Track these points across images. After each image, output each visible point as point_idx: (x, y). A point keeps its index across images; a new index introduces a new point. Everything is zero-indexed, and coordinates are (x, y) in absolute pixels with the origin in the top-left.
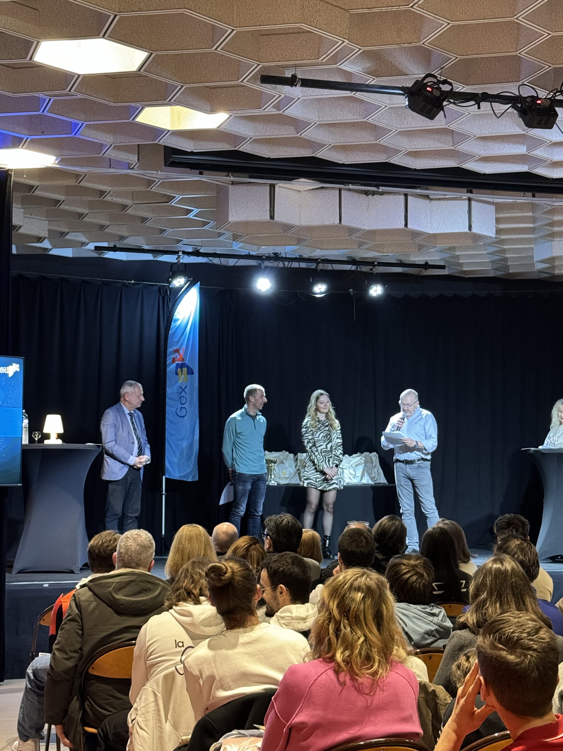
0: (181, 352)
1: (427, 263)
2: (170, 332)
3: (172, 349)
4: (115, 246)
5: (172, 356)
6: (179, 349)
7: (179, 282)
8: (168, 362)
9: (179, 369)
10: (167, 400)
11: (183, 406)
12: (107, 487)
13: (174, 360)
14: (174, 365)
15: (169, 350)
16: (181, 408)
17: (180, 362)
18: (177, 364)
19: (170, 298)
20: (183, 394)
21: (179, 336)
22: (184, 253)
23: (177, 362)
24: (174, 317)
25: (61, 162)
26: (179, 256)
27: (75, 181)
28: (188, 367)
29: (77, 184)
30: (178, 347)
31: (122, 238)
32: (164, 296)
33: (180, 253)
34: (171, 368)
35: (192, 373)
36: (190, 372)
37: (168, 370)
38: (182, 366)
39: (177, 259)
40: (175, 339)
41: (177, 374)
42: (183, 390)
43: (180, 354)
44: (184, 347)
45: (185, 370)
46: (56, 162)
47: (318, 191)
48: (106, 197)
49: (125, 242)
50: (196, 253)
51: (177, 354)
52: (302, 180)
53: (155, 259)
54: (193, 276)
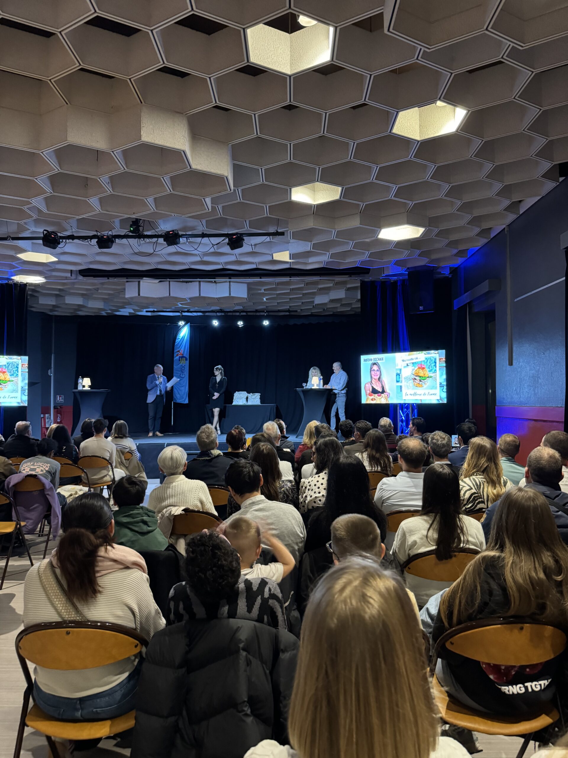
0: (181, 351)
2: (176, 344)
5: (177, 353)
7: (181, 323)
8: (174, 356)
9: (181, 359)
10: (174, 371)
15: (175, 351)
16: (183, 375)
18: (180, 357)
20: (183, 368)
24: (177, 337)
28: (186, 358)
30: (179, 349)
33: (182, 312)
34: (176, 358)
36: (186, 360)
37: (174, 359)
38: (183, 357)
40: (178, 346)
41: (179, 360)
44: (183, 349)
52: (144, 278)
54: (187, 320)
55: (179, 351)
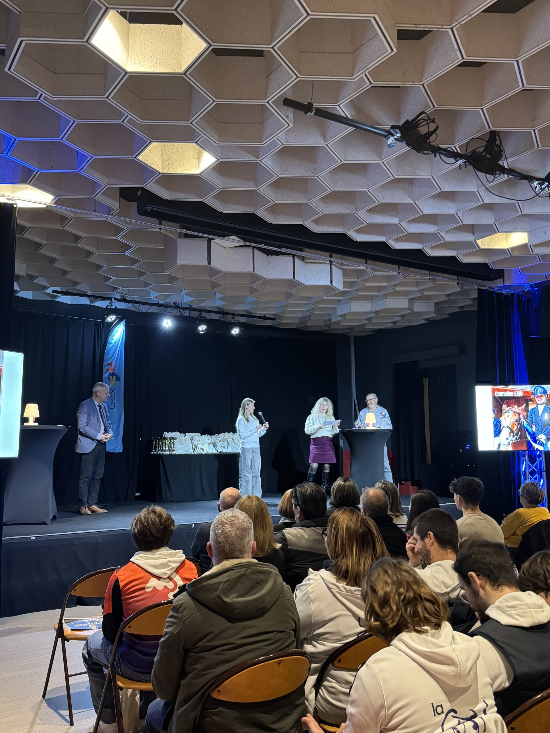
0: (113, 365)
1: (265, 316)
2: (106, 351)
3: (106, 363)
4: (67, 291)
5: (107, 368)
6: (112, 363)
7: (111, 318)
8: (104, 371)
9: (111, 377)
11: (113, 401)
12: (81, 457)
13: (108, 371)
14: (108, 373)
15: (105, 363)
16: (111, 403)
17: (112, 372)
18: (110, 374)
19: (102, 330)
20: (113, 393)
21: (112, 354)
22: (115, 299)
23: (109, 372)
24: (109, 341)
25: (57, 202)
26: (112, 301)
27: (60, 225)
28: (116, 376)
29: (61, 228)
30: (111, 361)
31: (75, 283)
32: (99, 328)
33: (113, 299)
34: (106, 375)
35: (120, 380)
36: (118, 379)
37: (104, 377)
38: (113, 374)
39: (110, 303)
40: (109, 356)
41: (109, 380)
42: (113, 391)
43: (112, 366)
44: (114, 362)
45: (115, 377)
46: (53, 202)
47: (238, 248)
48: (79, 244)
49: (77, 287)
50: (124, 300)
51: (110, 366)
52: (233, 237)
53: (91, 304)
54: (122, 315)
55: (110, 364)
